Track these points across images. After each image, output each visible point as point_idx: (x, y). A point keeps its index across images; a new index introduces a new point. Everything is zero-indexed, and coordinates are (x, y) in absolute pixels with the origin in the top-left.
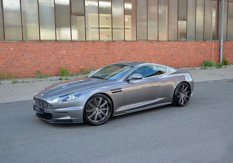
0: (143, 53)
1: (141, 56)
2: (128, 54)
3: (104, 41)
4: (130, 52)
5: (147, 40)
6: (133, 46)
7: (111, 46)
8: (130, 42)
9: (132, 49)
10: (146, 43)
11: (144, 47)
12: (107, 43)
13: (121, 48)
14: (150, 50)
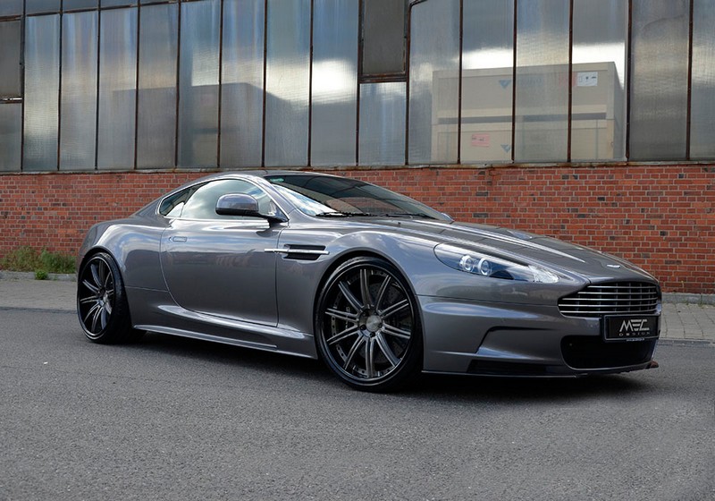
0: (660, 217)
1: (647, 228)
2: (579, 216)
3: (473, 166)
4: (592, 211)
5: (688, 158)
6: (605, 183)
7: (503, 183)
8: (591, 166)
9: (602, 199)
10: (677, 171)
11: (666, 188)
12: (487, 173)
13: (545, 194)
14: (696, 204)
